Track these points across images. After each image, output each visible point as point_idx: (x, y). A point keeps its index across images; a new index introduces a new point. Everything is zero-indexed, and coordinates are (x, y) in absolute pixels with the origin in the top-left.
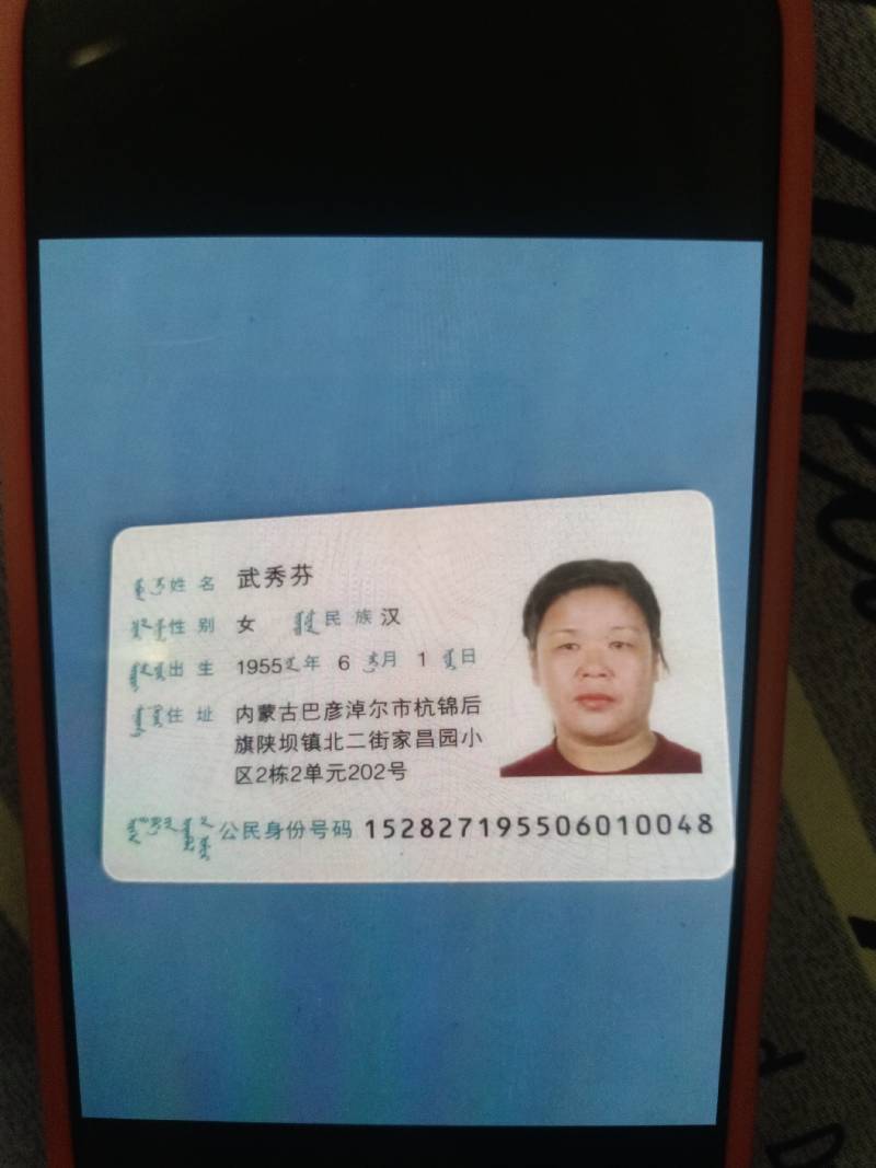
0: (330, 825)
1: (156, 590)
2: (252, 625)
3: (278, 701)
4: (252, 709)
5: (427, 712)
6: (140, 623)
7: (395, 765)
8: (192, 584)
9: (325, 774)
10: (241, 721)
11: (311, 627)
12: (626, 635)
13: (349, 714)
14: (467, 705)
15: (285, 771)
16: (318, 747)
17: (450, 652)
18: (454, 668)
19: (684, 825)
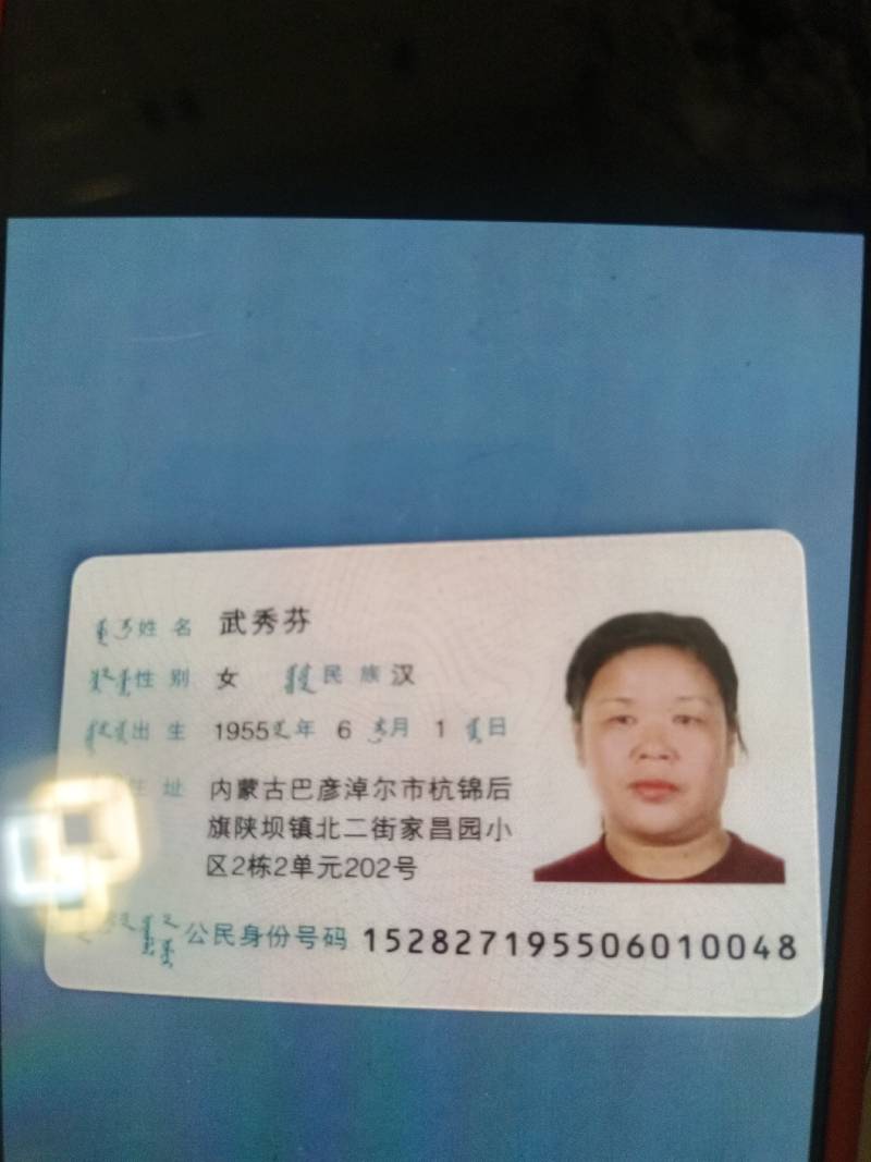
0: (320, 932)
1: (122, 634)
2: (235, 680)
3: (262, 774)
4: (229, 784)
5: (445, 795)
6: (101, 673)
7: (404, 860)
8: (165, 626)
9: (316, 868)
10: (216, 798)
11: (305, 684)
12: (695, 708)
13: (349, 794)
14: (495, 787)
15: (267, 863)
16: (308, 835)
17: (475, 721)
18: (480, 741)
19: (761, 949)
